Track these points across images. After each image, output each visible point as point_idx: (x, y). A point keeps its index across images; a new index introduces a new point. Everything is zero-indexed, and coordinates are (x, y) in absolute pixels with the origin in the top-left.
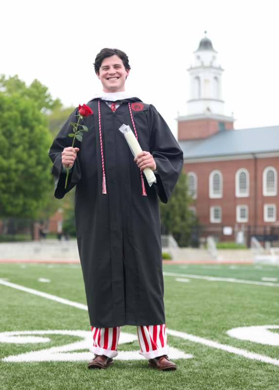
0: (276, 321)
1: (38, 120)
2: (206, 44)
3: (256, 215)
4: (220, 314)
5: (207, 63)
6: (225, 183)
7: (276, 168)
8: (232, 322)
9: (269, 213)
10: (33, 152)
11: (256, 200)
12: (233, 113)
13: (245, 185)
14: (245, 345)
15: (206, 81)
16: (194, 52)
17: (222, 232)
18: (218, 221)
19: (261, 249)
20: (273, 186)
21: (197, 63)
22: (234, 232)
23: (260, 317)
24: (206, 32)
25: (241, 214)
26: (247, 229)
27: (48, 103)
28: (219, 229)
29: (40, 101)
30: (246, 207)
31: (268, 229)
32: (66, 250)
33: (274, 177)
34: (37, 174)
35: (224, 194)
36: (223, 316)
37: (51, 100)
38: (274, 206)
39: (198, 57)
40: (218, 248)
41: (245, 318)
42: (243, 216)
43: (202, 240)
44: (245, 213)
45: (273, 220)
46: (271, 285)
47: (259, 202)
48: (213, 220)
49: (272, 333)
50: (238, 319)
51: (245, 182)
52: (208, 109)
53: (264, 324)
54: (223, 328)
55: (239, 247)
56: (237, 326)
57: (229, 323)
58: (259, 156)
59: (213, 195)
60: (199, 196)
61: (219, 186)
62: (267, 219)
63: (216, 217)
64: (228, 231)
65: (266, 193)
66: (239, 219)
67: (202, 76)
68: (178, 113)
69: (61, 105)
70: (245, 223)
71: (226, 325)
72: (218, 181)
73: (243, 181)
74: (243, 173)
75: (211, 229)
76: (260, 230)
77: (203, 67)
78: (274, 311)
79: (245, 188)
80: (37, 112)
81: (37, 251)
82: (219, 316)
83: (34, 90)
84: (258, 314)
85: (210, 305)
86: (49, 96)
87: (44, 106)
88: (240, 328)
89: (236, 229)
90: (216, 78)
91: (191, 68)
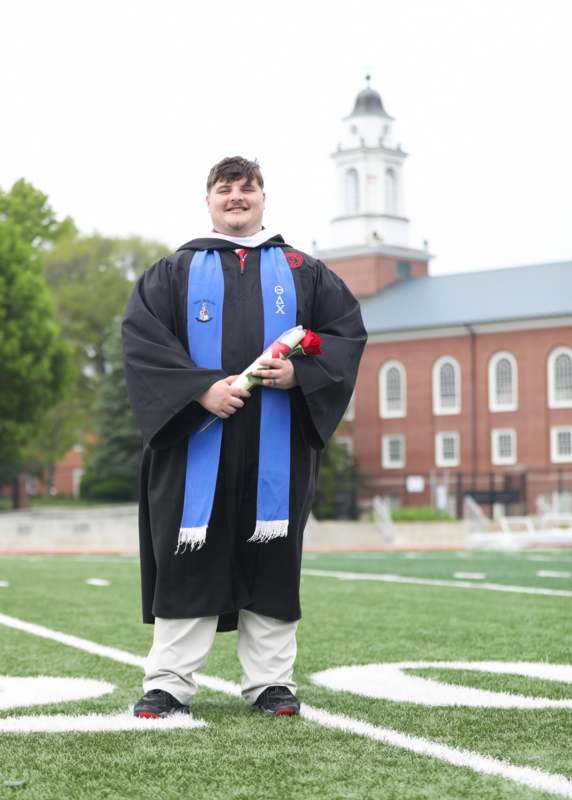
0: (431, 654)
1: (21, 261)
2: (370, 103)
3: (476, 451)
4: (322, 641)
5: (372, 142)
6: (410, 387)
7: (515, 355)
8: (338, 655)
9: (501, 445)
10: (13, 325)
11: (476, 420)
12: (426, 243)
13: (454, 389)
14: (334, 701)
15: (369, 177)
16: (345, 119)
17: (405, 486)
18: (399, 464)
19: (485, 521)
20: (510, 391)
21: (352, 142)
22: (427, 487)
23: (403, 647)
24: (368, 78)
25: (445, 448)
26: (454, 481)
27: (46, 227)
28: (397, 482)
29: (28, 224)
30: (455, 436)
31: (499, 480)
32: (84, 528)
33: (510, 373)
34: (24, 373)
35: (410, 409)
36: (326, 645)
37: (53, 222)
38: (512, 433)
39: (354, 129)
40: (396, 519)
41: (370, 649)
42: (448, 455)
43: (364, 504)
44: (452, 447)
45: (510, 460)
46: (467, 585)
47: (482, 425)
48: (387, 463)
49: (408, 677)
50: (355, 650)
51: (453, 383)
52: (375, 235)
53: (403, 660)
54: (310, 669)
55: (438, 517)
56: (340, 665)
57: (328, 659)
58: (479, 330)
59: (386, 412)
60: (357, 413)
61: (399, 394)
62: (497, 459)
63: (394, 456)
64: (415, 484)
65: (495, 406)
66: (441, 461)
67: (360, 167)
68: (314, 243)
69: (76, 231)
70: (451, 468)
71: (321, 662)
72: (399, 382)
73: (447, 380)
74: (448, 365)
75: (384, 482)
76: (483, 483)
77: (365, 150)
78: (440, 633)
79: (454, 395)
80: (20, 245)
81: (23, 530)
82: (316, 647)
83: (17, 200)
84: (403, 642)
85: (314, 625)
86: (49, 212)
87: (37, 234)
88: (344, 669)
89: (433, 480)
90: (390, 172)
91: (340, 152)
